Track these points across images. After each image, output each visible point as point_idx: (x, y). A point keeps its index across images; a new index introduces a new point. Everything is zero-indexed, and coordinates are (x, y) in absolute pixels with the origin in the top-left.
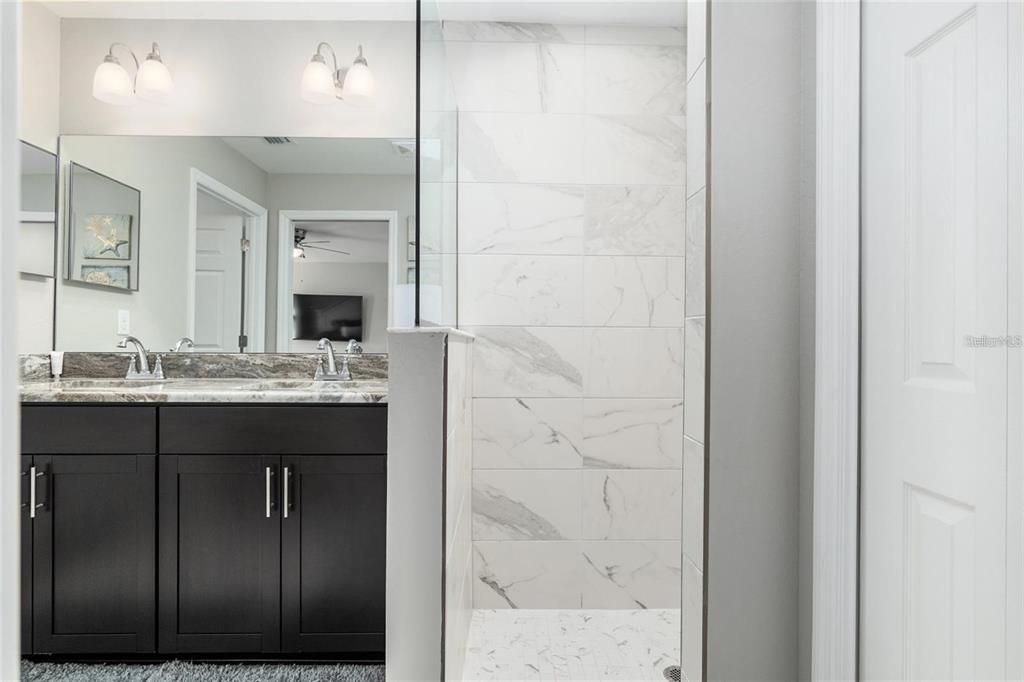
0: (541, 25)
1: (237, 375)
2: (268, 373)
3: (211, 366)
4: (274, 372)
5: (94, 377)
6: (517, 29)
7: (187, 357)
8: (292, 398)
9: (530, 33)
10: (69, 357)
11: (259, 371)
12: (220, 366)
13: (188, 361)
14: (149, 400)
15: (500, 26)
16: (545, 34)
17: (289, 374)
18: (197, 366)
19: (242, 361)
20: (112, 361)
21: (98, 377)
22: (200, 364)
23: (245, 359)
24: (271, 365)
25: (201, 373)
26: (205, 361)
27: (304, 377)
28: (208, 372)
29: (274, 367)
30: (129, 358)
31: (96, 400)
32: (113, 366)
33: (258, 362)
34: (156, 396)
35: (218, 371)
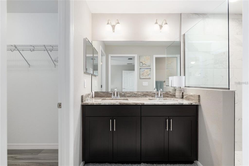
0: (204, 14)
1: (135, 97)
2: (142, 96)
3: (128, 95)
4: (143, 96)
5: (101, 97)
6: (198, 15)
7: (123, 93)
8: (172, 104)
9: (201, 16)
10: (95, 93)
11: (139, 96)
12: (131, 95)
13: (123, 94)
14: (140, 104)
15: (194, 14)
16: (205, 16)
17: (147, 97)
18: (125, 95)
19: (135, 93)
20: (105, 93)
21: (102, 97)
22: (126, 94)
23: (136, 93)
24: (142, 94)
25: (126, 96)
26: (127, 94)
27: (150, 97)
28: (128, 96)
29: (143, 95)
30: (112, 93)
31: (128, 104)
32: (106, 95)
33: (139, 94)
34: (142, 103)
35: (130, 96)
